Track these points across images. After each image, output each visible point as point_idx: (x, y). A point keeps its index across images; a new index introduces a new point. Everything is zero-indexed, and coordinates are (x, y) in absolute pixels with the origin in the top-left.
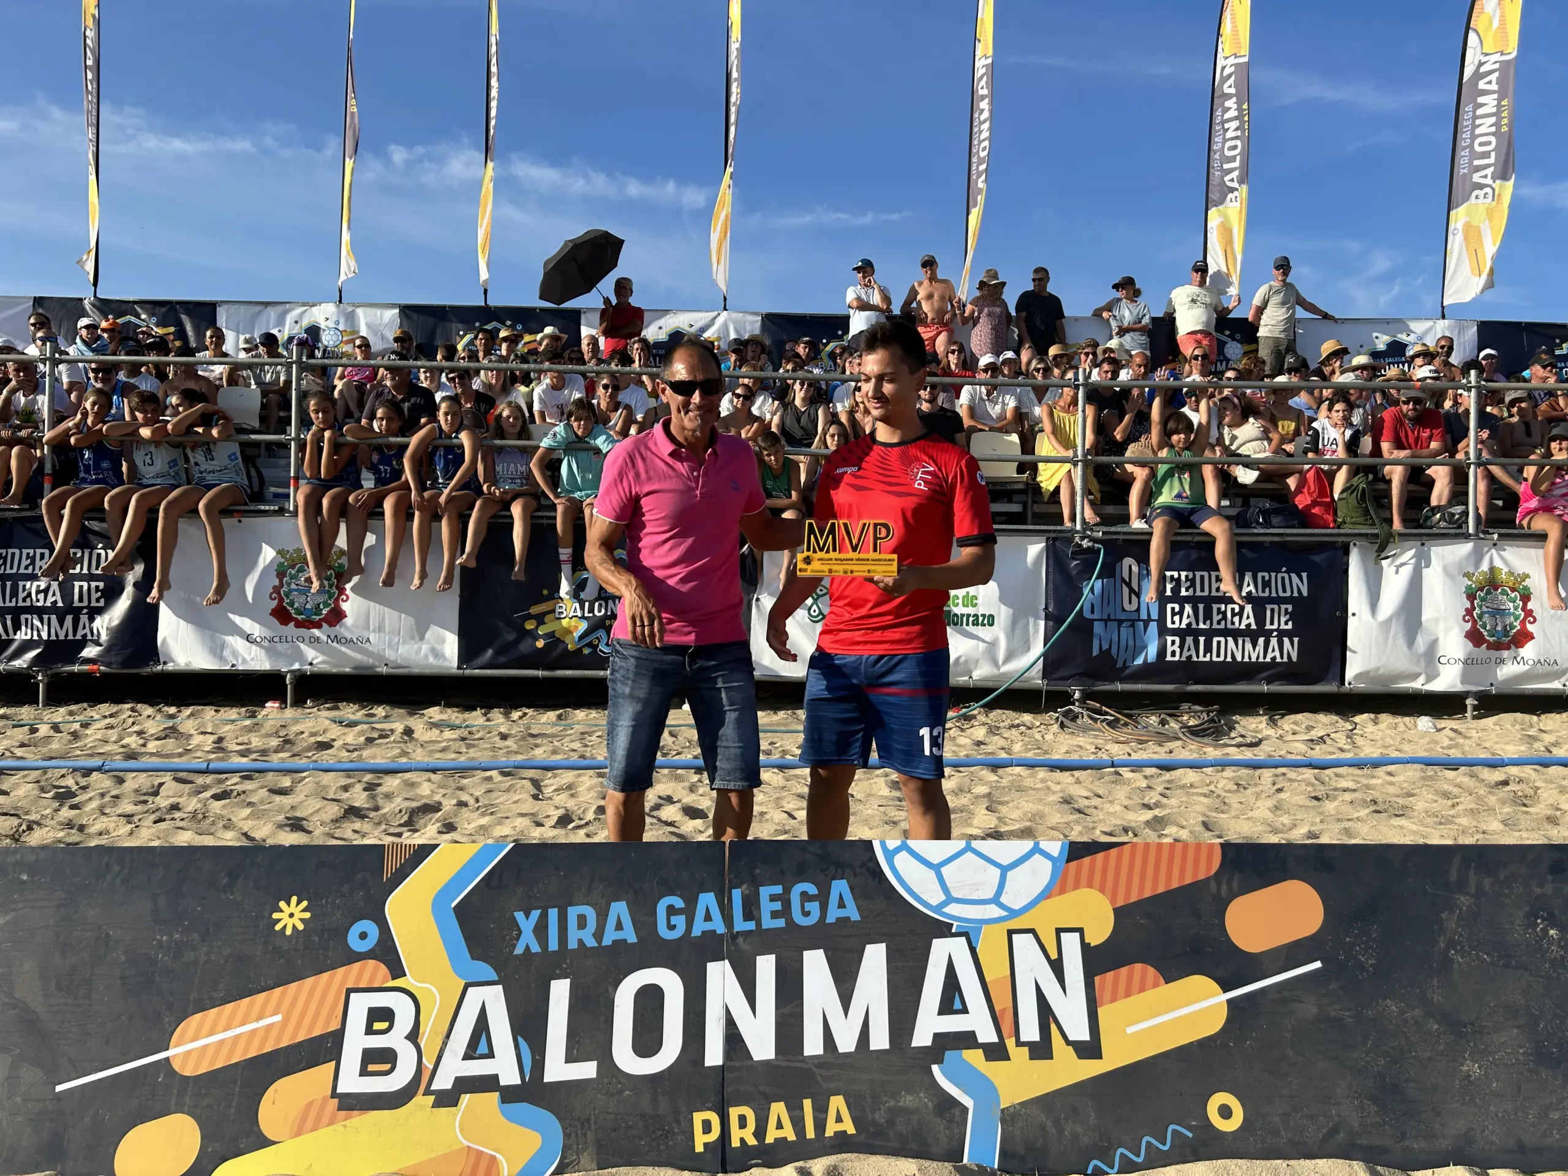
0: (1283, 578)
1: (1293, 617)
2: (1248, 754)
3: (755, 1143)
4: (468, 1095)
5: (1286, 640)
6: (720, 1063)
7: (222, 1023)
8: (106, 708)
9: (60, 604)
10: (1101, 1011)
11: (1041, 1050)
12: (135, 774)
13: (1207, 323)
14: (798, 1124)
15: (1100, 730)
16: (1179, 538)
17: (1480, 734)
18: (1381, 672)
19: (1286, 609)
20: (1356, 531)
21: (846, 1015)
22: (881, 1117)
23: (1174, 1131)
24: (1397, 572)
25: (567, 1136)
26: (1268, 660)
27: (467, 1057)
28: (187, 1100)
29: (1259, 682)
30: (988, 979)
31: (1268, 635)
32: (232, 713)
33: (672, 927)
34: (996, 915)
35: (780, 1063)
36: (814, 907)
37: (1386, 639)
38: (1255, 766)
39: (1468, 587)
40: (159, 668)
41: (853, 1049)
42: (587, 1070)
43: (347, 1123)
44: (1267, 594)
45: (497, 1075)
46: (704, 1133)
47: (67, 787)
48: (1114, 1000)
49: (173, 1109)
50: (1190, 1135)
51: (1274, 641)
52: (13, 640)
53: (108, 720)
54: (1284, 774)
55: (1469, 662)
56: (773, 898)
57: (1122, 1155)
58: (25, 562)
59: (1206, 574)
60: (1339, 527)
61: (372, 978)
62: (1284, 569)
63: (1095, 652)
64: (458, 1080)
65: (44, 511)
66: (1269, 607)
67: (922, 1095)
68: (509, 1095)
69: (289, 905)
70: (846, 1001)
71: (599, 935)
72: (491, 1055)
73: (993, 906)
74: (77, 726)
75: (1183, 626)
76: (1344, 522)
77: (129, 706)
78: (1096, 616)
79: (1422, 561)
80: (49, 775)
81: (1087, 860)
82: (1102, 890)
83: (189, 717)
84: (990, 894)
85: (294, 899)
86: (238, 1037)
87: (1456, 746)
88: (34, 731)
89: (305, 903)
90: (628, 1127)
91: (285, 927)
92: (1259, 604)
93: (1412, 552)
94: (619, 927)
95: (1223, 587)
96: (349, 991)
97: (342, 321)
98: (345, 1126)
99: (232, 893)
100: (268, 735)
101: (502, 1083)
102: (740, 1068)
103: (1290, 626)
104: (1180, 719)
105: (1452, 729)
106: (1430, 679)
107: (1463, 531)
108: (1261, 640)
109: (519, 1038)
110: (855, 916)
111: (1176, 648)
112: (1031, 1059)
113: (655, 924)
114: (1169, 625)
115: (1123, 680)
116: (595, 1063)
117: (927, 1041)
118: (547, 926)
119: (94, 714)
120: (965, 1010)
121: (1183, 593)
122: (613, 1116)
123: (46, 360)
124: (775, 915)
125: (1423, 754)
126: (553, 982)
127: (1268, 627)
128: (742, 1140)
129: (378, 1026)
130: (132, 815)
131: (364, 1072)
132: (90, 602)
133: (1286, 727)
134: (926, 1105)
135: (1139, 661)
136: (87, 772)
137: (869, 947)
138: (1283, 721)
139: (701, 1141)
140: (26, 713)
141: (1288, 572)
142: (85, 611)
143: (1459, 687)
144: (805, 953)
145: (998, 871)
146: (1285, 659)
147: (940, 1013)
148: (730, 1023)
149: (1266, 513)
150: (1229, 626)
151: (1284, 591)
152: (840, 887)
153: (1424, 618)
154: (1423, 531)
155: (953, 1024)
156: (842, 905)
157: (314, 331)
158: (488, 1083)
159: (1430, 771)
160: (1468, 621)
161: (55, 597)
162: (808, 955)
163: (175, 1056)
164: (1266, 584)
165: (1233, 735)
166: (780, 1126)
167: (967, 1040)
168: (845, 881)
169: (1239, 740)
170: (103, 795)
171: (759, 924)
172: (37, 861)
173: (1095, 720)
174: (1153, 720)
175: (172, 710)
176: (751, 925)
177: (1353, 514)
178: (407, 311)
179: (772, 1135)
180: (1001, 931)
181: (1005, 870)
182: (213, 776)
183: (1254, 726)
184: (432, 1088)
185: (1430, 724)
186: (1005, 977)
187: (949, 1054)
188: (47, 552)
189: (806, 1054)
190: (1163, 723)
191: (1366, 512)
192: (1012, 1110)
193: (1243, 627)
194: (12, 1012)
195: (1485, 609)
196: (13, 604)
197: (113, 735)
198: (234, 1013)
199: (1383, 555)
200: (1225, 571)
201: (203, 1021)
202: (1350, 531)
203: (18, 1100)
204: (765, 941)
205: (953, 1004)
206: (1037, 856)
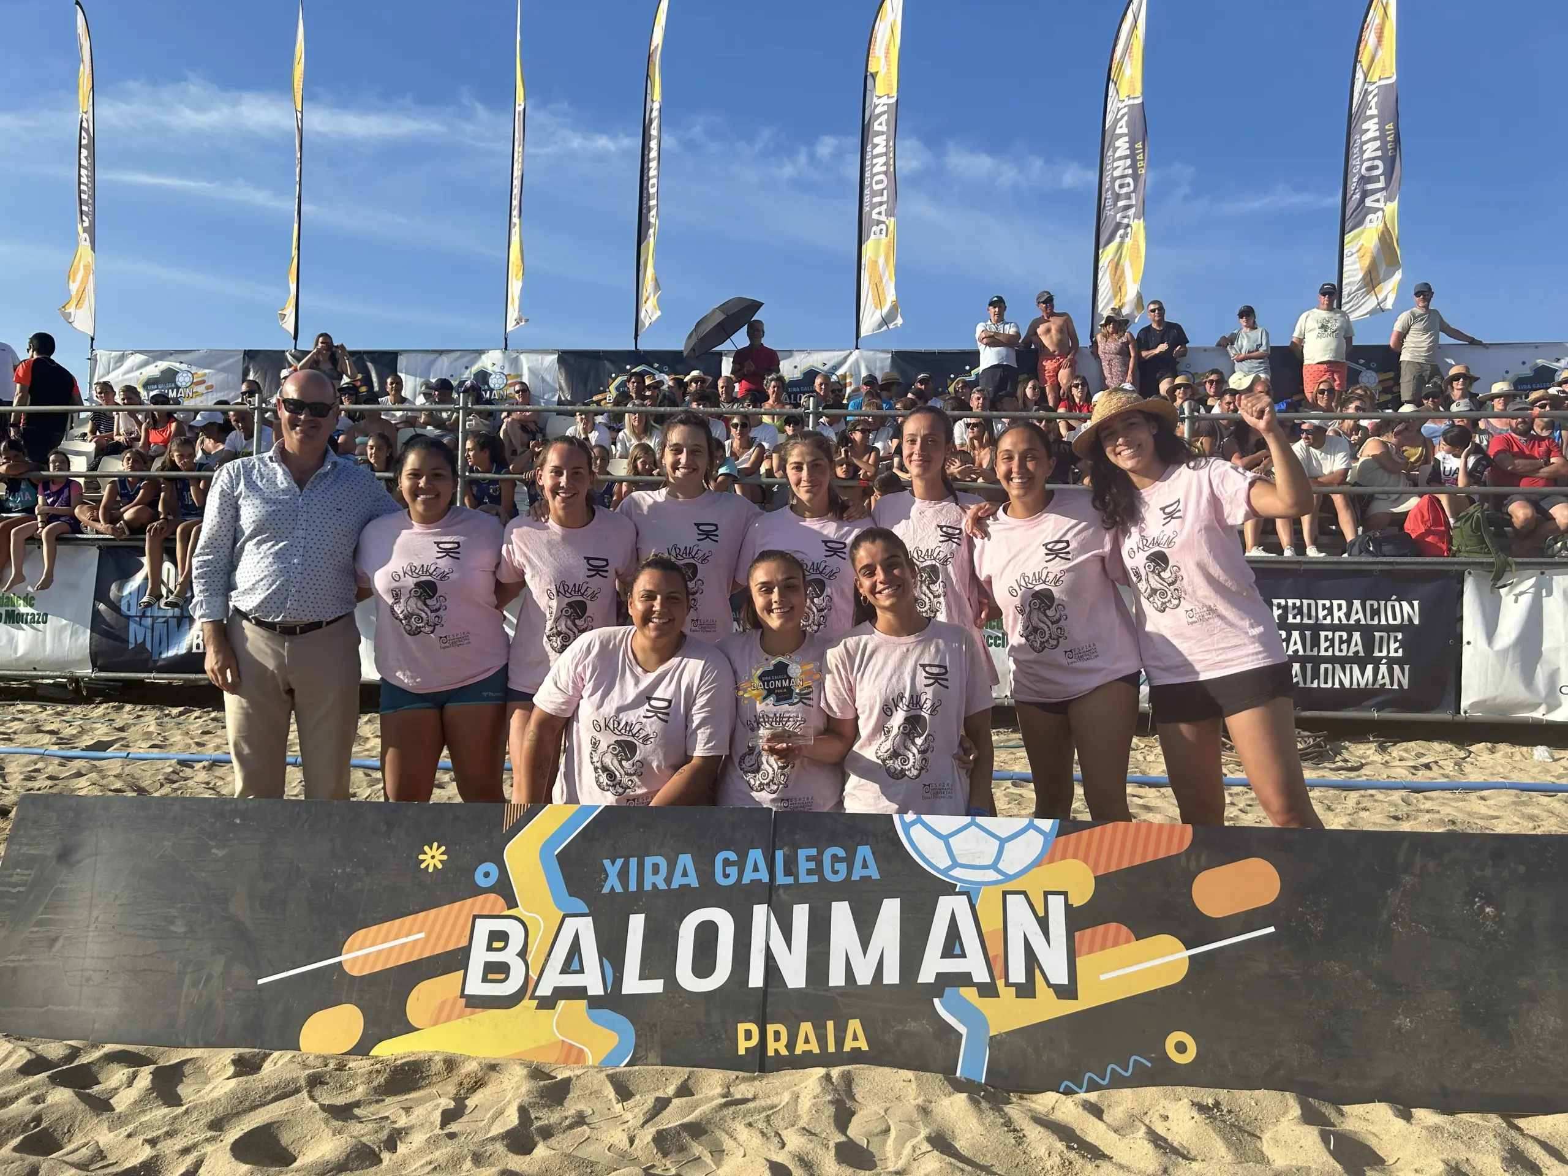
0: (1393, 607)
1: (1403, 644)
2: (1342, 776)
3: (787, 1053)
4: (563, 1002)
5: (1396, 667)
6: (761, 986)
7: (380, 938)
10: (1080, 962)
11: (1026, 990)
14: (822, 1040)
18: (1498, 701)
19: (1396, 637)
20: (1472, 560)
21: (865, 954)
22: (890, 1038)
23: (1135, 1061)
24: (1516, 601)
25: (638, 1036)
26: (1377, 686)
27: (563, 972)
28: (354, 995)
29: (1369, 709)
30: (984, 932)
31: (1377, 662)
33: (726, 876)
34: (994, 879)
35: (808, 991)
36: (842, 867)
37: (1503, 668)
38: (1347, 787)
41: (869, 982)
42: (656, 986)
43: (473, 1017)
44: (1376, 622)
45: (585, 988)
46: (746, 1040)
48: (1091, 951)
49: (344, 1000)
50: (1149, 1065)
51: (1383, 669)
54: (1372, 796)
56: (809, 859)
57: (1090, 1078)
59: (1312, 602)
60: (1454, 556)
61: (492, 909)
62: (1394, 597)
64: (556, 989)
66: (1377, 635)
67: (924, 1022)
68: (595, 1003)
69: (431, 849)
70: (865, 944)
71: (668, 880)
72: (581, 971)
73: (992, 871)
76: (1459, 551)
79: (1543, 589)
82: (1086, 861)
84: (989, 861)
85: (435, 845)
86: (392, 948)
89: (443, 848)
90: (686, 1032)
91: (428, 866)
92: (1367, 633)
93: (1533, 580)
94: (685, 874)
96: (475, 917)
97: (507, 366)
98: (470, 1020)
99: (389, 839)
101: (589, 993)
102: (777, 992)
103: (1400, 653)
106: (1551, 709)
108: (1370, 668)
109: (604, 959)
110: (876, 876)
112: (1017, 997)
113: (713, 873)
116: (662, 981)
117: (931, 979)
118: (628, 872)
120: (963, 955)
121: (1290, 620)
122: (674, 1024)
124: (810, 872)
125: (1527, 780)
126: (631, 916)
127: (1377, 654)
128: (776, 1051)
129: (496, 945)
131: (485, 980)
133: (1395, 754)
134: (927, 1030)
137: (886, 902)
138: (1393, 748)
139: (743, 1046)
141: (1399, 600)
144: (834, 904)
145: (997, 843)
146: (1396, 687)
147: (943, 956)
148: (769, 957)
149: (1378, 542)
150: (1337, 653)
151: (1395, 619)
152: (864, 851)
153: (1543, 648)
154: (1543, 559)
155: (953, 966)
156: (865, 866)
157: (482, 376)
158: (579, 993)
163: (346, 960)
165: (1336, 759)
166: (807, 1041)
167: (965, 979)
168: (868, 847)
169: (1341, 764)
171: (796, 879)
176: (790, 880)
177: (1469, 543)
178: (565, 356)
179: (800, 1048)
180: (997, 891)
181: (1003, 842)
183: (1361, 752)
184: (536, 995)
185: (1547, 754)
186: (997, 930)
187: (948, 990)
189: (830, 985)
191: (1481, 541)
192: (999, 1037)
193: (1351, 654)
194: (227, 923)
198: (388, 932)
199: (1500, 584)
201: (365, 937)
202: (1463, 559)
203: (230, 989)
204: (801, 893)
205: (953, 950)
206: (1031, 831)
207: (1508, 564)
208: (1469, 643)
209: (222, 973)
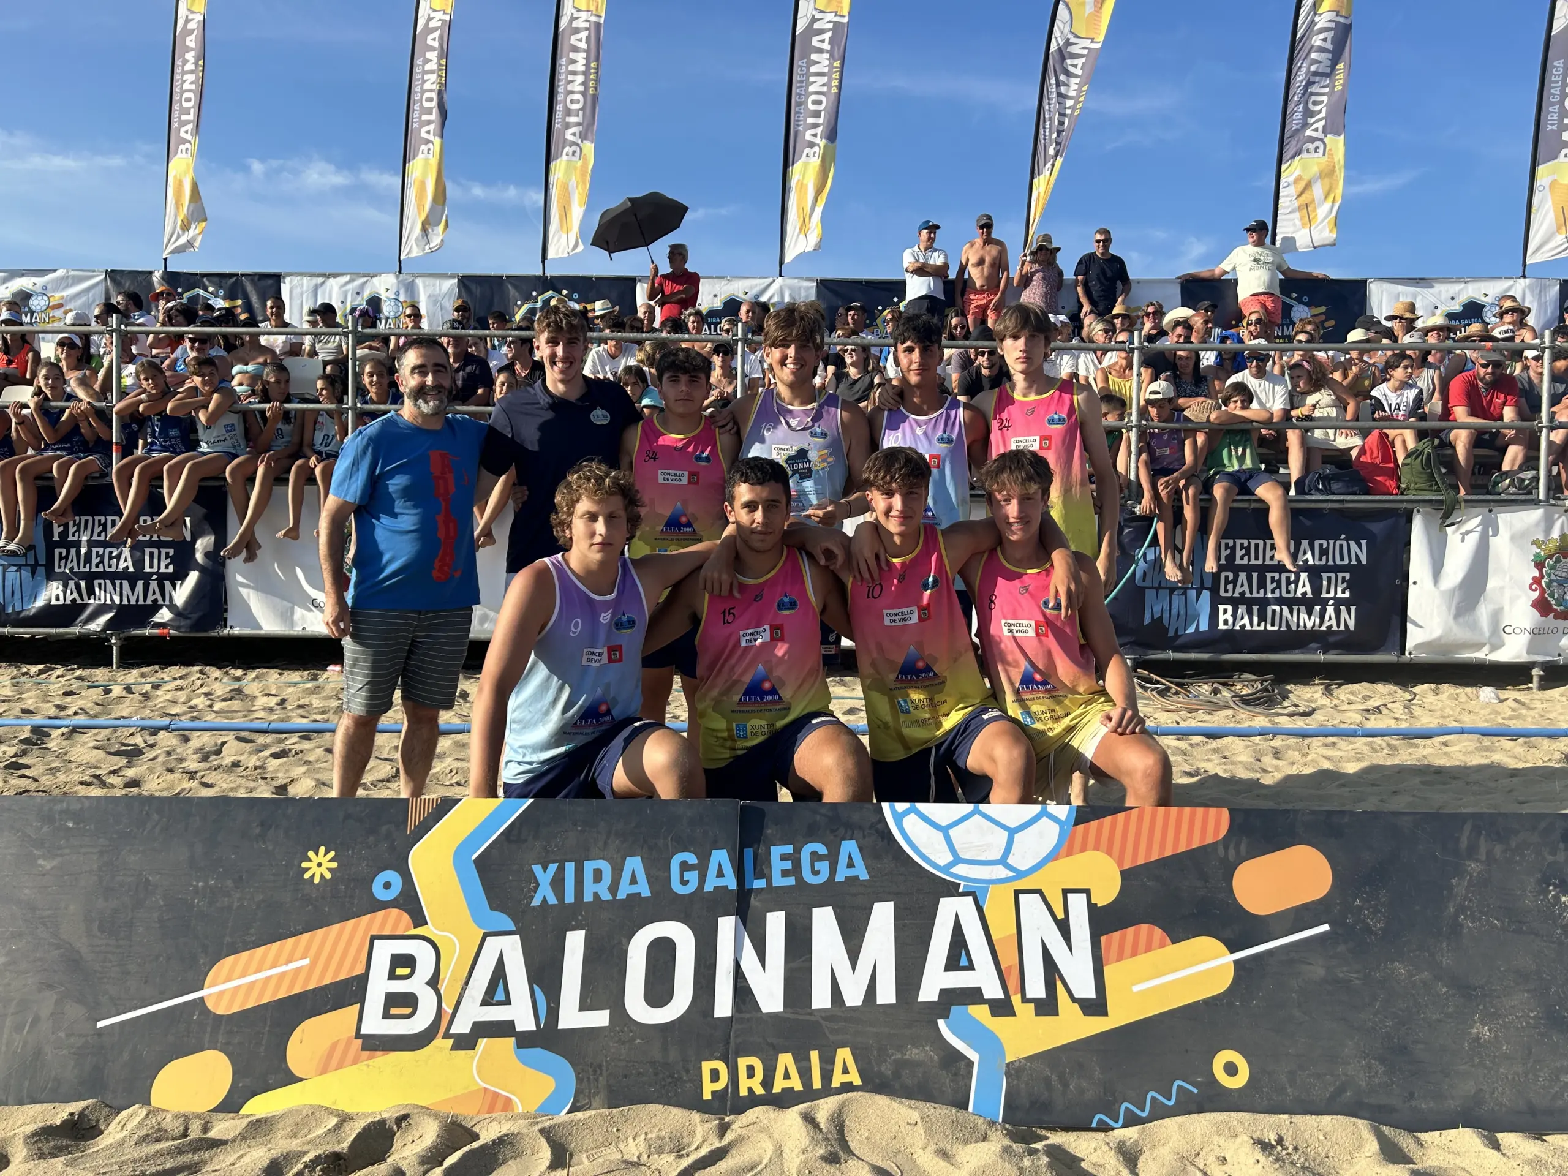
0: (1341, 546)
1: (1350, 585)
2: (1300, 723)
3: (763, 1092)
4: (485, 1040)
5: (1343, 608)
6: (730, 1014)
7: (254, 966)
8: (175, 671)
9: (131, 570)
10: (1106, 969)
11: (1047, 1007)
12: (199, 733)
13: (1270, 284)
14: (805, 1074)
15: (1149, 699)
16: (1235, 505)
17: (1545, 706)
18: (1443, 641)
19: (1344, 578)
20: (1420, 497)
21: (854, 969)
22: (887, 1069)
23: (1179, 1087)
24: (1463, 540)
25: (579, 1080)
26: (1324, 628)
27: (485, 1003)
28: (221, 1039)
29: (1314, 651)
30: (994, 938)
31: (1324, 603)
32: (295, 676)
33: (685, 882)
34: (1003, 876)
35: (787, 1016)
36: (824, 867)
37: (1450, 607)
38: (1304, 735)
39: (1537, 555)
40: (226, 631)
41: (860, 1003)
42: (600, 1018)
43: (371, 1062)
44: (1323, 562)
45: (513, 1021)
46: (712, 1081)
47: (135, 745)
48: (1120, 958)
49: (206, 1046)
50: (1195, 1091)
51: (1330, 610)
52: (86, 606)
53: (178, 682)
54: (1334, 744)
55: (1536, 631)
56: (784, 857)
57: (1127, 1109)
58: (98, 529)
59: (1261, 542)
60: (1402, 494)
61: (396, 925)
62: (1343, 536)
63: (1147, 620)
64: (476, 1025)
65: (114, 478)
66: (1325, 575)
67: (928, 1048)
68: (525, 1040)
69: (317, 854)
70: (854, 956)
71: (614, 888)
72: (507, 1002)
73: (1000, 867)
74: (148, 687)
75: (1237, 594)
76: (1408, 488)
77: (196, 668)
78: (1148, 584)
79: (1490, 528)
80: (119, 733)
81: (1094, 824)
82: (1109, 853)
83: (254, 679)
84: (997, 855)
85: (322, 849)
86: (269, 978)
87: (1518, 717)
88: (107, 691)
89: (332, 854)
90: (639, 1074)
91: (313, 876)
92: (1315, 574)
93: (1479, 518)
94: (634, 881)
95: (1277, 557)
97: (402, 292)
98: (368, 1066)
99: (264, 843)
100: (329, 698)
101: (518, 1029)
102: (749, 1020)
103: (1347, 594)
104: (1233, 688)
105: (1515, 700)
106: (1494, 648)
107: (1533, 497)
109: (536, 987)
110: (864, 875)
111: (1229, 616)
112: (1037, 1014)
113: (668, 879)
114: (1222, 594)
115: (1176, 649)
116: (608, 1012)
117: (935, 997)
118: (563, 879)
119: (164, 676)
120: (971, 967)
121: (1238, 561)
122: (624, 1064)
123: (112, 331)
124: (785, 873)
125: (1483, 725)
126: (569, 934)
127: (1324, 595)
128: (750, 1089)
129: (400, 971)
130: (196, 772)
131: (386, 1015)
132: (159, 568)
133: (1342, 697)
134: (931, 1058)
135: (1191, 630)
136: (155, 731)
137: (877, 906)
138: (1339, 691)
139: (708, 1089)
140: (100, 674)
141: (1347, 539)
142: (155, 577)
143: (1524, 658)
144: (815, 911)
145: (1006, 833)
146: (1342, 628)
147: (946, 970)
148: (739, 976)
149: (1326, 479)
150: (1284, 594)
151: (1342, 559)
152: (849, 847)
153: (1490, 586)
154: (1491, 497)
155: (959, 980)
156: (851, 865)
157: (375, 302)
158: (504, 1029)
159: (1487, 741)
160: (1536, 590)
161: (126, 563)
162: (817, 912)
163: (210, 995)
164: (1324, 552)
165: (1285, 704)
166: (787, 1076)
167: (973, 995)
168: (854, 842)
169: (1292, 709)
170: (169, 753)
171: (769, 882)
172: (81, 809)
173: (1145, 689)
174: (1206, 689)
175: (239, 673)
176: (762, 883)
177: (1417, 480)
178: (466, 282)
179: (779, 1085)
180: (1008, 890)
181: (1012, 832)
182: (274, 735)
183: (1309, 695)
184: (451, 1032)
185: (1493, 695)
186: (1010, 936)
187: (955, 1010)
188: (117, 518)
189: (813, 1007)
190: (1216, 692)
191: (1431, 477)
192: (1017, 1064)
193: (1299, 594)
194: (57, 952)
195: (1553, 577)
196: (87, 570)
197: (182, 696)
198: (264, 956)
199: (1448, 522)
200: (1280, 538)
201: (235, 964)
202: (1413, 497)
203: (62, 1034)
204: (777, 899)
205: (959, 961)
206: (1045, 819)
207: (1458, 502)
208: (1415, 583)
209: (52, 1014)
